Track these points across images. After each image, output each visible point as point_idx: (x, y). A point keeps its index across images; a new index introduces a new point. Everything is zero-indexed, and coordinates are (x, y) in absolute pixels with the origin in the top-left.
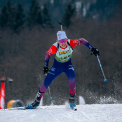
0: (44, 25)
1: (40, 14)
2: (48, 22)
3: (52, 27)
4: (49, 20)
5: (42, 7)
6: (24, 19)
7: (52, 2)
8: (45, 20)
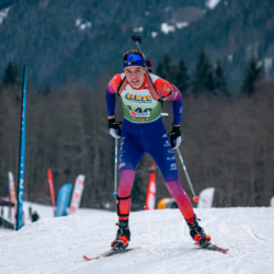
0: (217, 91)
1: (210, 75)
2: (222, 87)
3: (228, 95)
4: (225, 84)
5: (215, 66)
6: (188, 82)
7: (230, 57)
8: (219, 84)
